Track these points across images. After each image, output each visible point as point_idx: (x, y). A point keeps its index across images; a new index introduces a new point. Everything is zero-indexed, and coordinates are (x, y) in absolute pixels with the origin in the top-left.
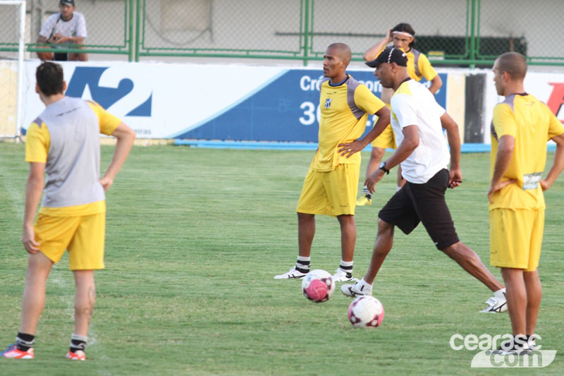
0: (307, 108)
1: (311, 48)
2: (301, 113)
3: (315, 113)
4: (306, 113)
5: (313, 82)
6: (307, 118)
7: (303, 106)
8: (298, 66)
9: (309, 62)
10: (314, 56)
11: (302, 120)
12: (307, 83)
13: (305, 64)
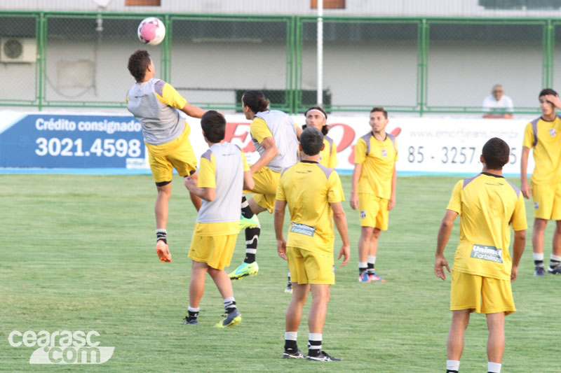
0: (41, 143)
1: (44, 98)
2: (37, 146)
3: (47, 146)
4: (41, 146)
5: (46, 123)
6: (41, 150)
7: (38, 141)
8: (35, 112)
9: (43, 108)
10: (46, 104)
11: (38, 152)
12: (41, 124)
13: (40, 110)
